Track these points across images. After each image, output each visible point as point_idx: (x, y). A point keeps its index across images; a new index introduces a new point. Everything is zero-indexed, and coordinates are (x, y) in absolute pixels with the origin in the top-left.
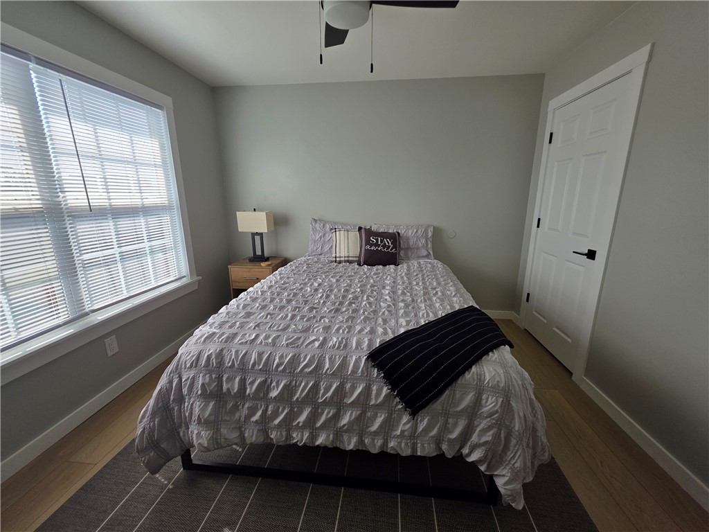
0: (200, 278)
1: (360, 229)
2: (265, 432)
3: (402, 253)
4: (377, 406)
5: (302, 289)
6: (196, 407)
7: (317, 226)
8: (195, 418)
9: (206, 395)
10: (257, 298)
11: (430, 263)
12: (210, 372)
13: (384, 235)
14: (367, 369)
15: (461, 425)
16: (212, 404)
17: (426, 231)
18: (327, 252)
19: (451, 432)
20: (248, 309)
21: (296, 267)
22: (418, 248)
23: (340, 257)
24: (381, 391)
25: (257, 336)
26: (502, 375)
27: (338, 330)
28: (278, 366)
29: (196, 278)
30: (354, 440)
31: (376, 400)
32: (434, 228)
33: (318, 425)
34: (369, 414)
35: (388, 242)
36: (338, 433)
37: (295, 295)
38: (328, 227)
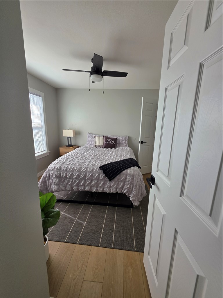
1: (104, 136)
2: (72, 187)
3: (117, 145)
4: (101, 179)
5: (83, 154)
6: (54, 180)
7: (90, 135)
8: (53, 183)
9: (56, 177)
10: (69, 155)
11: (126, 148)
12: (58, 171)
13: (111, 139)
14: (99, 170)
15: (122, 184)
16: (58, 180)
17: (126, 138)
18: (93, 144)
19: (120, 186)
20: (67, 158)
21: (82, 148)
22: (123, 143)
23: (97, 145)
24: (102, 175)
25: (70, 163)
26: (133, 172)
27: (92, 162)
28: (76, 170)
29: (49, 151)
30: (95, 189)
31: (101, 178)
32: (128, 137)
33: (86, 185)
34: (99, 182)
35: (113, 141)
36: (91, 187)
37: (81, 155)
38: (93, 136)
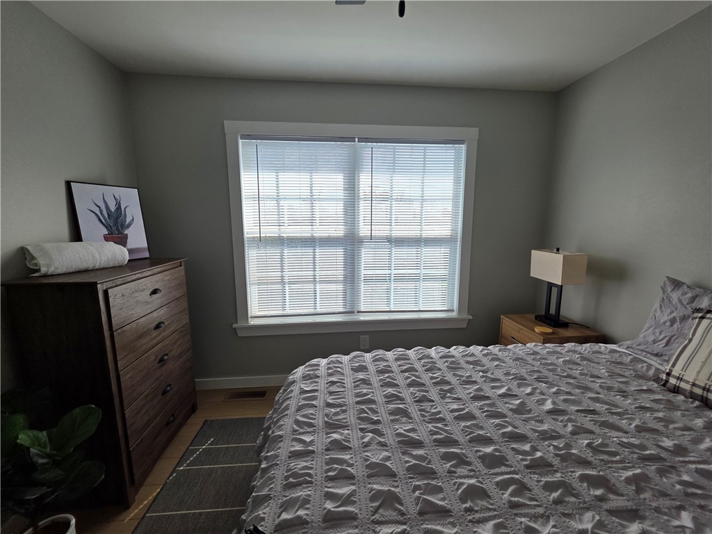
0: (471, 317)
23: (678, 378)
29: (467, 316)
